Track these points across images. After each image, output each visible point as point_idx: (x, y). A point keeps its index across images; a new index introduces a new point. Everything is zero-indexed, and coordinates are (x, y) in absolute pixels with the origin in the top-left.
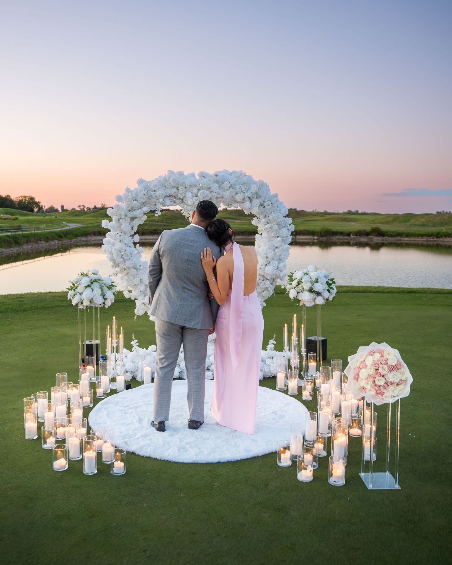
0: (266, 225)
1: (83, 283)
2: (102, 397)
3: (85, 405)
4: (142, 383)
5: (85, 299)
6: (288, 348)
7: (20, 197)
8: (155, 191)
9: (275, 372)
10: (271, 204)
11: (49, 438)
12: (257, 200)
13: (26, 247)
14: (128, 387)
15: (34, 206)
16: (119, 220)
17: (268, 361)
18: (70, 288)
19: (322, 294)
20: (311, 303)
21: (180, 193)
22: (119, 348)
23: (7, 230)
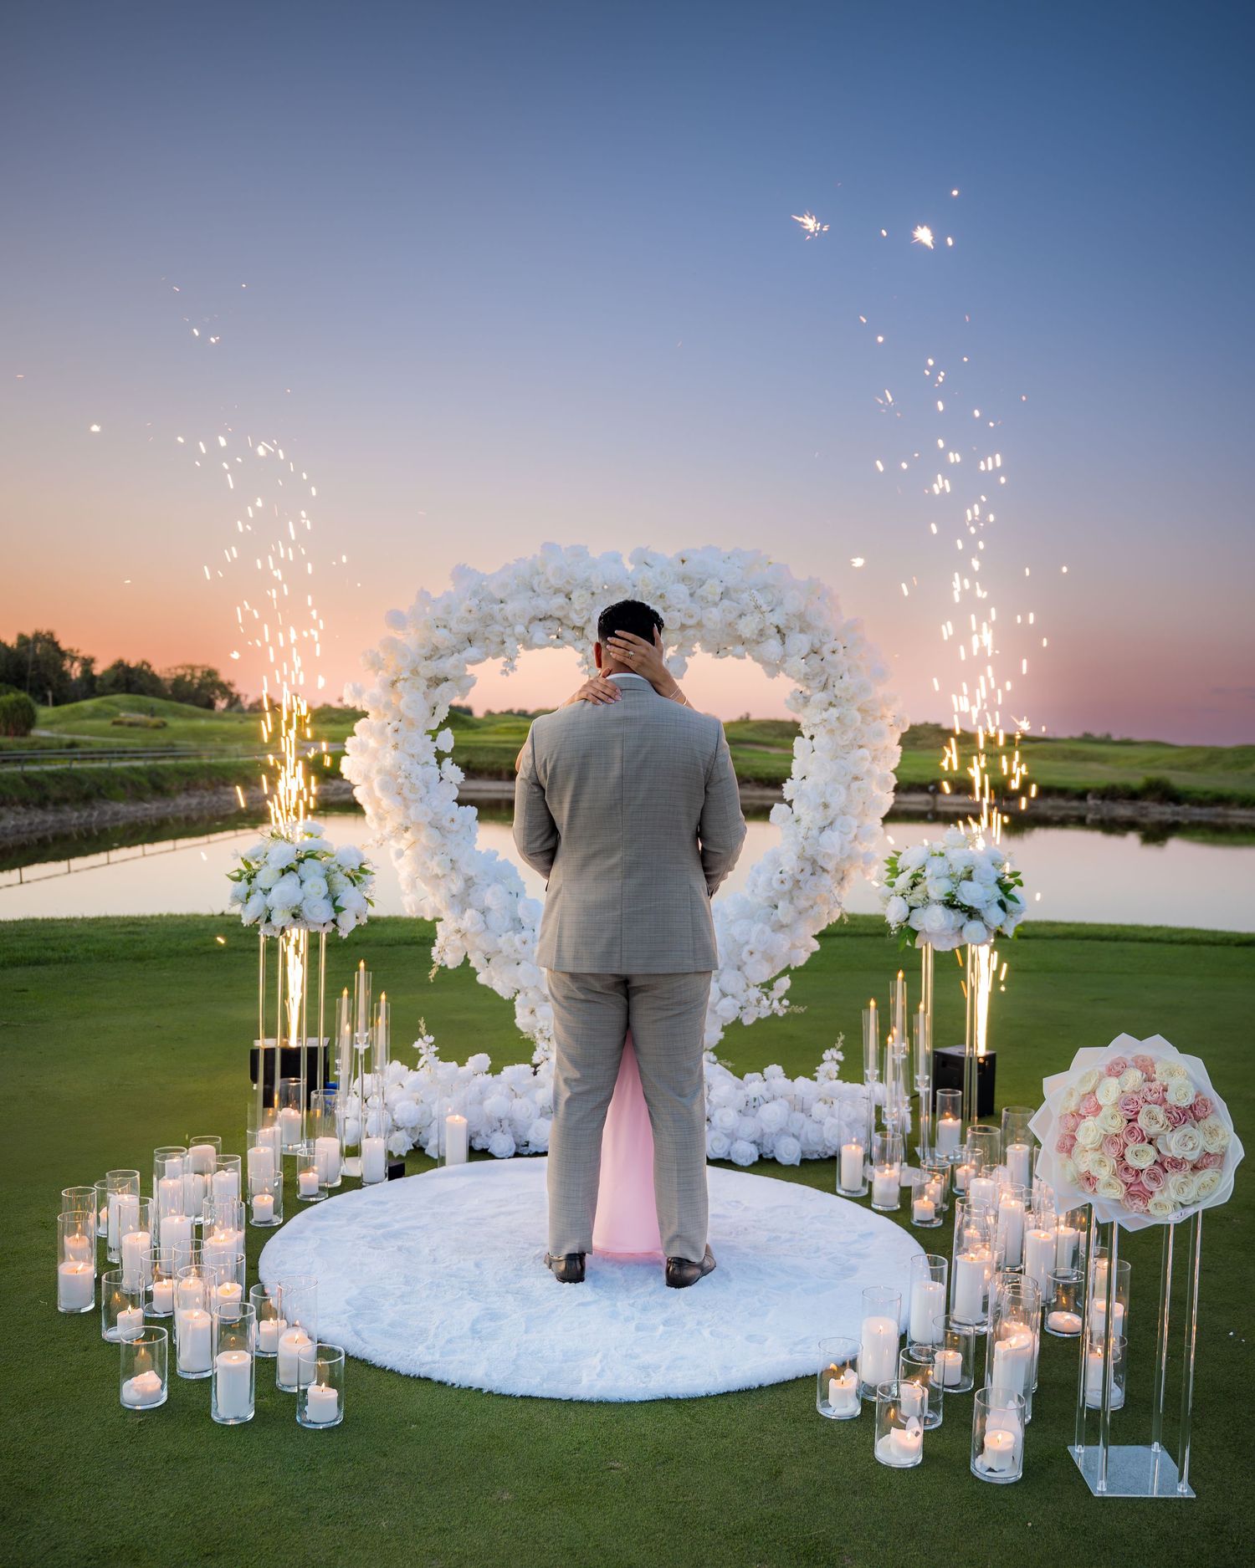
0: (826, 710)
1: (273, 859)
2: (311, 1199)
3: (257, 1217)
4: (440, 1162)
5: (278, 907)
6: (877, 1072)
7: (179, 667)
8: (502, 602)
9: (835, 1142)
10: (841, 650)
11: (124, 1308)
12: (802, 636)
13: (184, 803)
14: (396, 1171)
15: (217, 692)
16: (394, 683)
17: (818, 1109)
18: (237, 874)
19: (983, 913)
20: (949, 940)
21: (576, 611)
22: (375, 1055)
23: (136, 754)
